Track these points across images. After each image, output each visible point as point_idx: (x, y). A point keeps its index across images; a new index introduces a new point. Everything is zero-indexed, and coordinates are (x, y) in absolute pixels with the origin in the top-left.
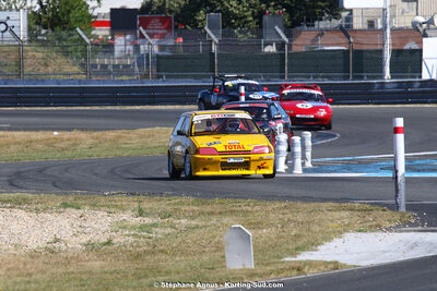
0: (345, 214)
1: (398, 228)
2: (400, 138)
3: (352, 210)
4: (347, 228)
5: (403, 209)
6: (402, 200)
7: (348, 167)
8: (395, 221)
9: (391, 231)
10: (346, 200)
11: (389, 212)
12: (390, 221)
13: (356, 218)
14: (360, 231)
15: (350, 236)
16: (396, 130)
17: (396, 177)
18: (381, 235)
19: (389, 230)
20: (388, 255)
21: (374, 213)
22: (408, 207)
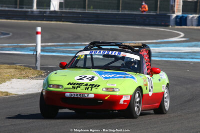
0: (12, 70)
1: (36, 78)
2: (39, 36)
3: (16, 68)
4: (13, 77)
5: (39, 69)
6: (38, 65)
7: (15, 49)
8: (35, 74)
9: (33, 79)
10: (13, 64)
11: (32, 70)
12: (32, 74)
13: (17, 73)
14: (19, 78)
15: (14, 81)
16: (37, 33)
17: (36, 54)
18: (28, 80)
19: (32, 78)
20: (31, 90)
21: (25, 70)
22: (42, 68)
